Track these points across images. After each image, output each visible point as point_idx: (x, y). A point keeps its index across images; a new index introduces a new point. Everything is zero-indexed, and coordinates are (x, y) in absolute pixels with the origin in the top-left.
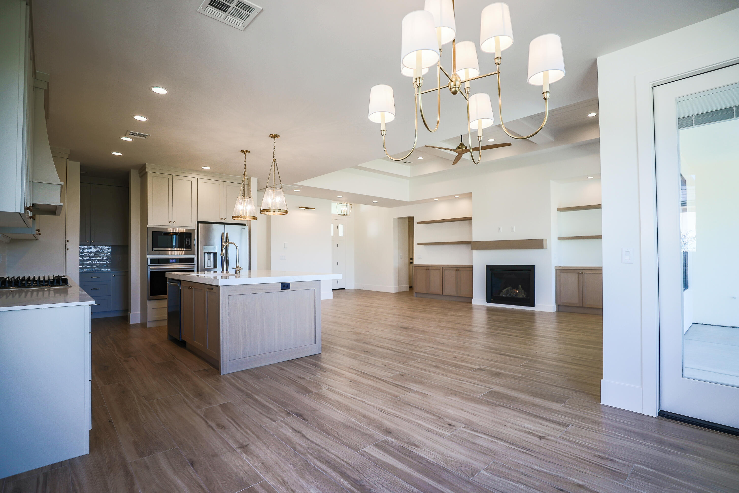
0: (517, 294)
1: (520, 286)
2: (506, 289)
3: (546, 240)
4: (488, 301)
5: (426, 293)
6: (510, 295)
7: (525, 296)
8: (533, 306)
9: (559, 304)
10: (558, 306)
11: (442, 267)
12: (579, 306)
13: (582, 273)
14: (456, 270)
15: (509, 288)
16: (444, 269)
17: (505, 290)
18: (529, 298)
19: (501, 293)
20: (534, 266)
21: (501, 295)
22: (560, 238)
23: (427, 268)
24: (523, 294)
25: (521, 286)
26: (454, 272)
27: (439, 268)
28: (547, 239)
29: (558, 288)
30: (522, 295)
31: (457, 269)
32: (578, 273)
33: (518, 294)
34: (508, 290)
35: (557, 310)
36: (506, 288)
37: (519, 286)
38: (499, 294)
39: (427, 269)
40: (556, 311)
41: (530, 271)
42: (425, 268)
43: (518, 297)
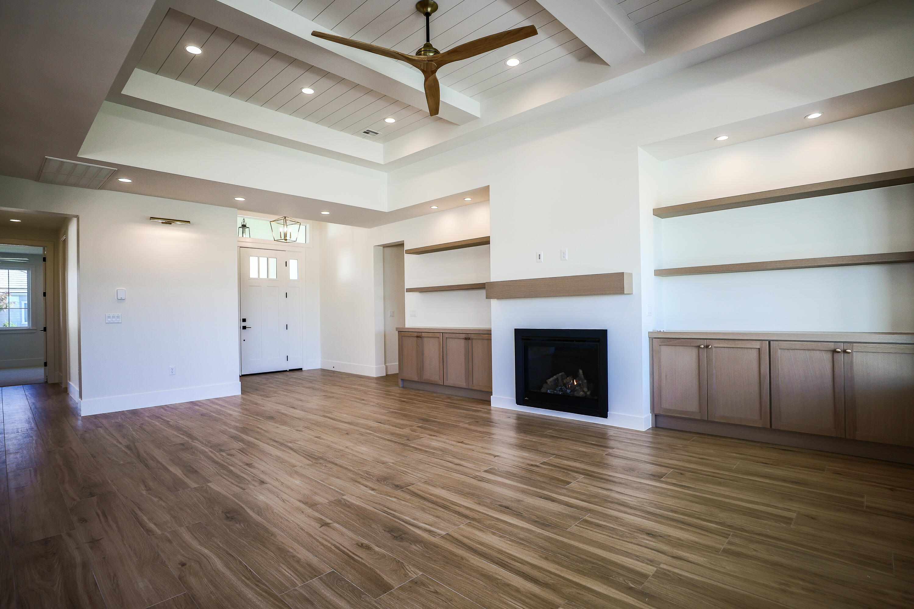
0: (573, 388)
1: (581, 372)
2: (555, 377)
3: (630, 275)
4: (519, 402)
5: (416, 380)
6: (561, 390)
7: (588, 393)
8: (604, 415)
9: (656, 412)
10: (656, 417)
11: (442, 333)
12: (699, 418)
13: (707, 347)
14: (466, 339)
15: (560, 374)
16: (446, 336)
17: (551, 379)
18: (596, 398)
19: (545, 386)
20: (606, 331)
21: (543, 390)
22: (661, 273)
23: (419, 334)
24: (586, 390)
25: (583, 372)
26: (463, 341)
27: (438, 335)
28: (632, 274)
29: (656, 377)
30: (584, 391)
31: (467, 336)
32: (699, 347)
33: (577, 388)
34: (557, 379)
35: (654, 426)
36: (555, 375)
37: (578, 371)
38: (541, 387)
39: (417, 337)
40: (652, 428)
41: (598, 341)
42: (416, 334)
43: (576, 394)
